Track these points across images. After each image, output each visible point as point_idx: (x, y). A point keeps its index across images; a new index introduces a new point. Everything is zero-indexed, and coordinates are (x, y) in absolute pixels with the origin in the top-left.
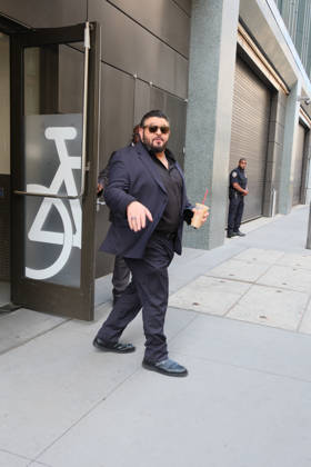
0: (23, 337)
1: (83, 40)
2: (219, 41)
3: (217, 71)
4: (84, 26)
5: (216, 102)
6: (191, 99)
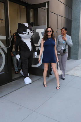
1: (46, 6)
6: (73, 19)
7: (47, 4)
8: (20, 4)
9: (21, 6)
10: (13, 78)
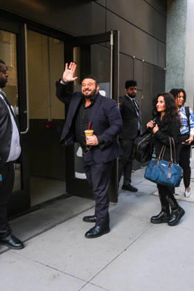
0: (75, 213)
1: (110, 41)
2: (185, 31)
3: (184, 49)
4: (110, 33)
5: (184, 69)
6: (168, 68)
7: (112, 36)
8: (49, 35)
9: (51, 39)
10: (33, 204)
